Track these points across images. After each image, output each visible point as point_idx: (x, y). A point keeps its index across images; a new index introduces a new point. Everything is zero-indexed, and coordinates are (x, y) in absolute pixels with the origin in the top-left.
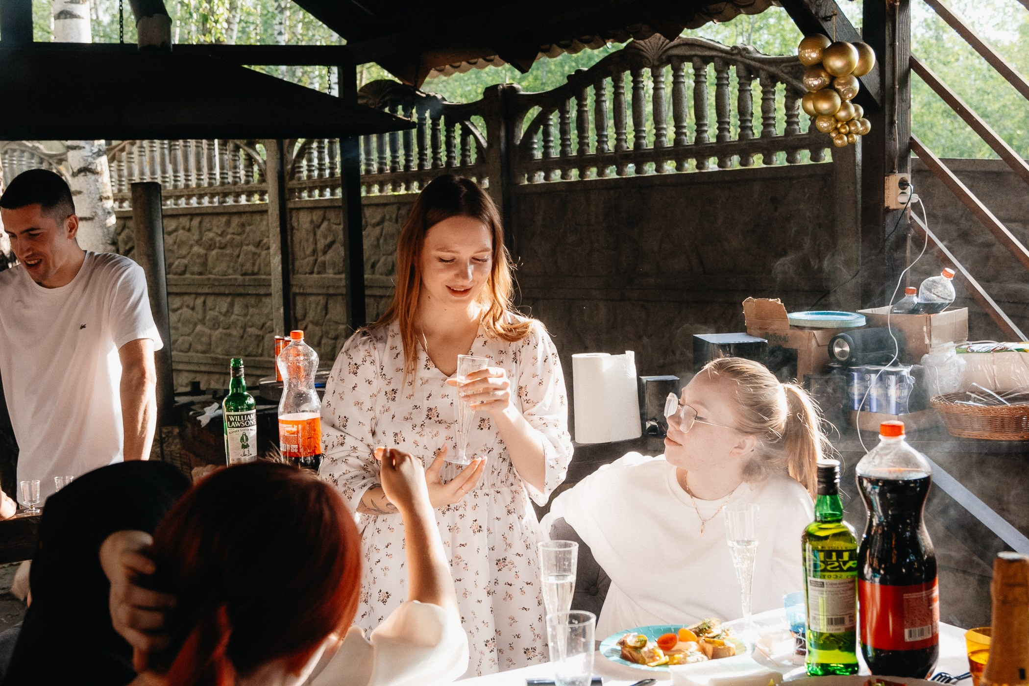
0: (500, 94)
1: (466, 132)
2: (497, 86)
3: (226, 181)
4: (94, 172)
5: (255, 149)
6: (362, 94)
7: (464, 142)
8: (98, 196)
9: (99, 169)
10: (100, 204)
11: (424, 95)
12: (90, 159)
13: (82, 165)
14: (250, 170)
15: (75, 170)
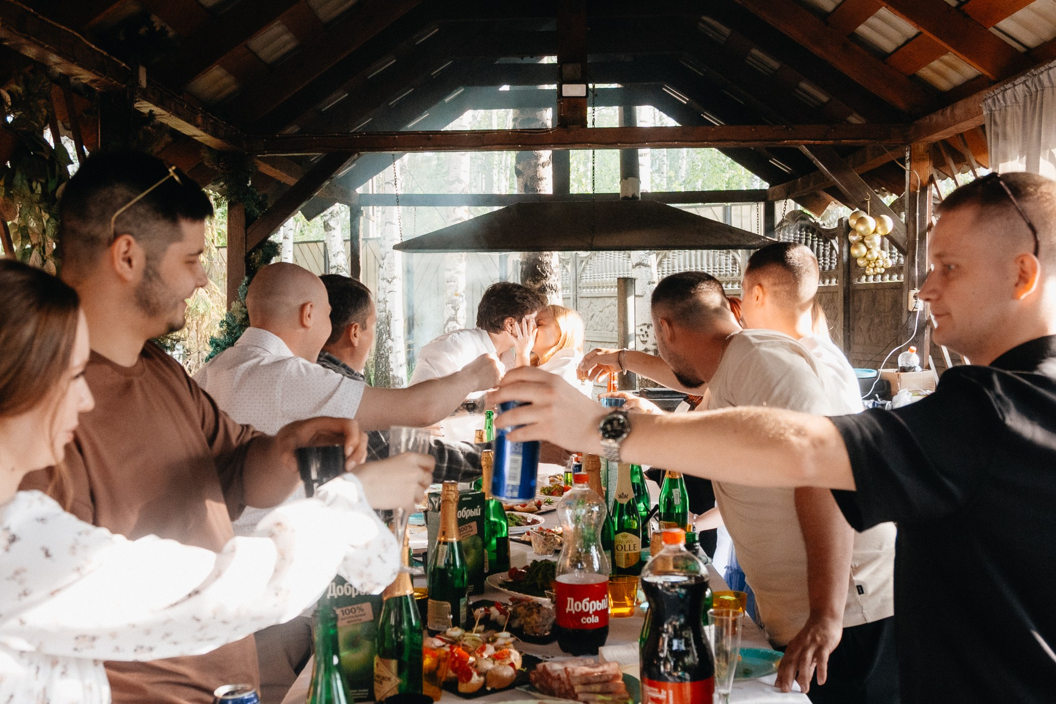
0: (844, 223)
1: (832, 248)
2: (842, 219)
3: (722, 273)
4: (646, 266)
5: (738, 253)
6: (787, 219)
7: (831, 254)
8: (647, 282)
9: (649, 263)
10: (649, 286)
11: (814, 221)
12: (644, 257)
13: (638, 261)
14: (735, 266)
15: (634, 264)
